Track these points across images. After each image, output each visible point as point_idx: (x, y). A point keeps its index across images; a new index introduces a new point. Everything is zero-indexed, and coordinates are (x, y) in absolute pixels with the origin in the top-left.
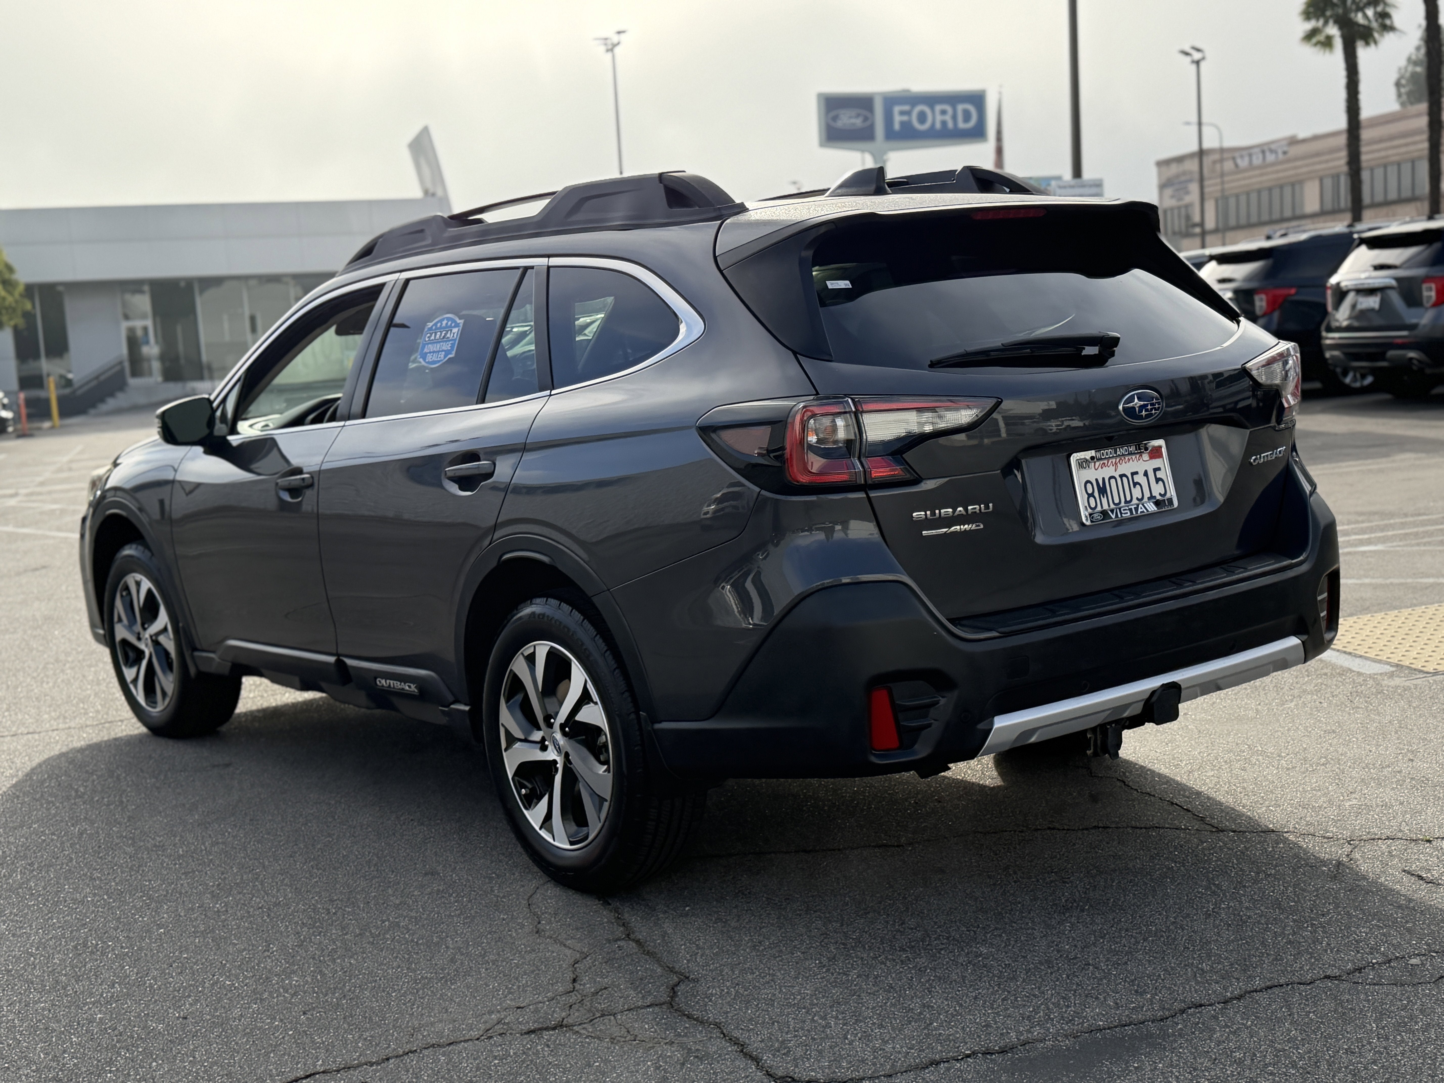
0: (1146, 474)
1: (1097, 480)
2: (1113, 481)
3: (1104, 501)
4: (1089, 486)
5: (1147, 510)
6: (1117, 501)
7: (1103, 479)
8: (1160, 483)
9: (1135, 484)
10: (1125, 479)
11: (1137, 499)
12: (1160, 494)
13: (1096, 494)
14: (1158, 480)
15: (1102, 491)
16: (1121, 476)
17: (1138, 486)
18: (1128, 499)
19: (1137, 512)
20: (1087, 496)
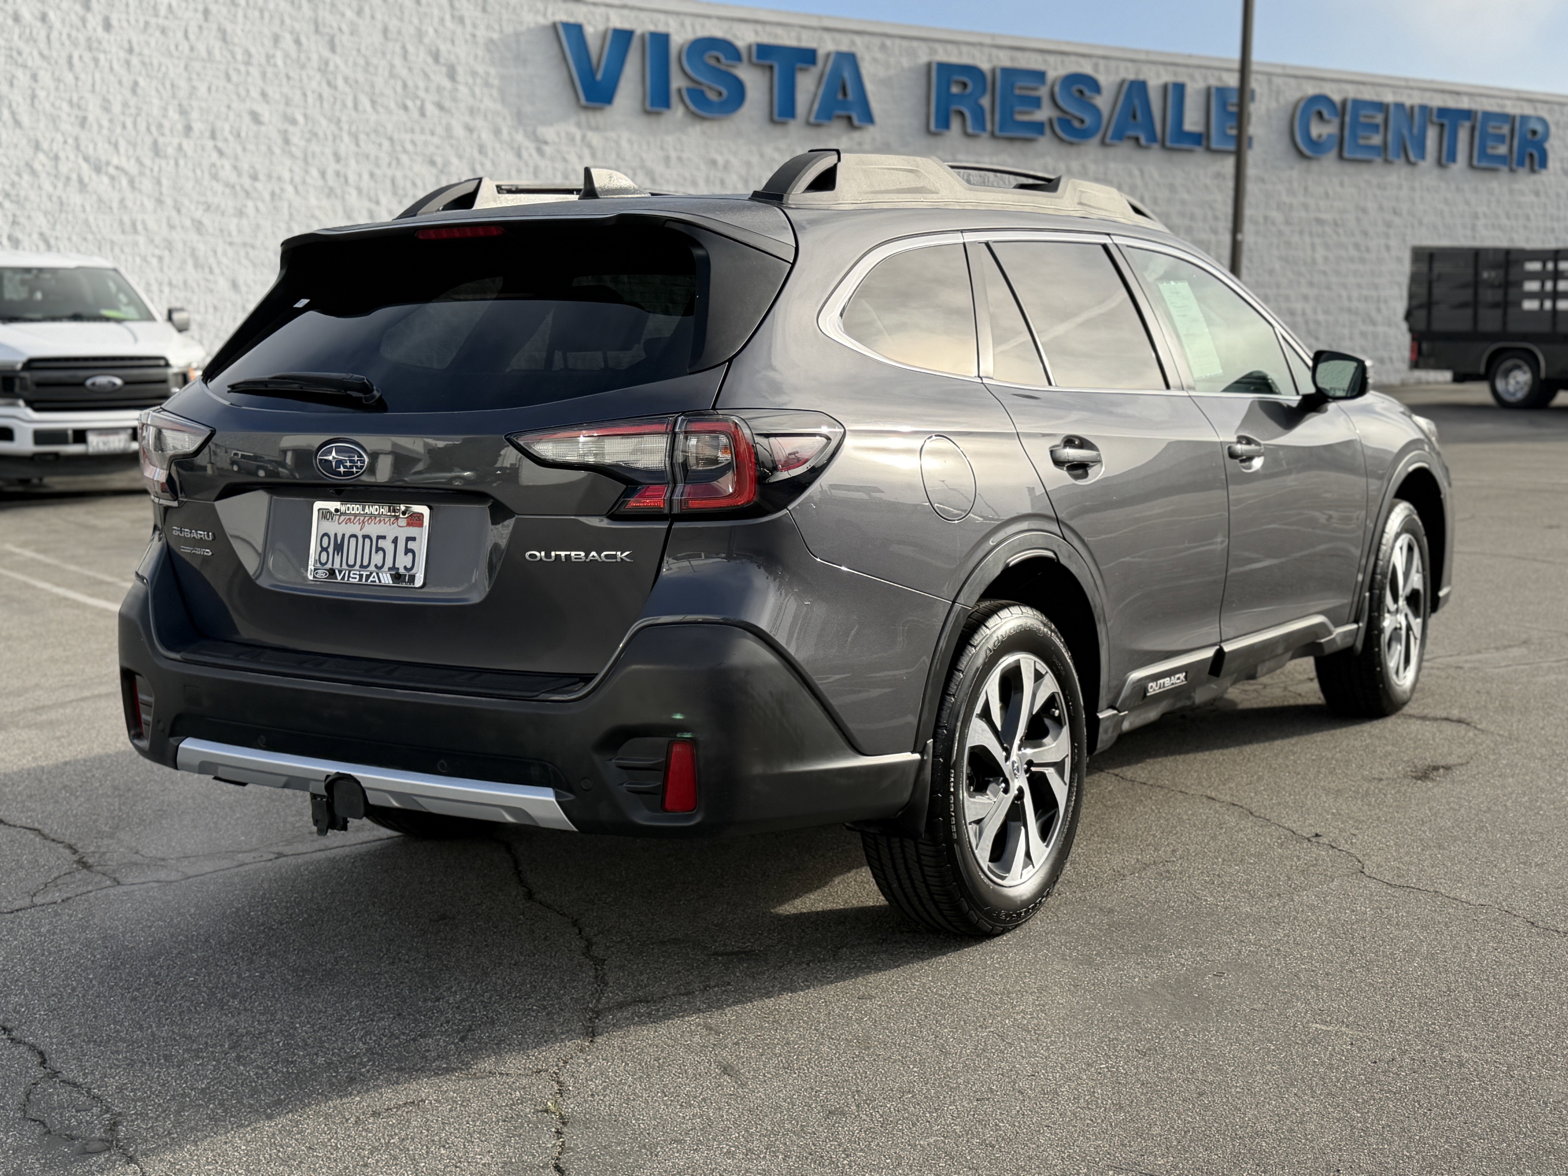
0: (395, 541)
1: (336, 535)
2: (353, 540)
3: (337, 559)
4: (325, 540)
5: (380, 581)
6: (351, 562)
7: (344, 535)
8: (410, 555)
9: (378, 549)
10: (367, 541)
11: (376, 566)
12: (405, 568)
13: (331, 550)
14: (407, 551)
15: (339, 548)
16: (365, 537)
17: (381, 553)
18: (365, 563)
19: (367, 580)
20: (320, 549)
